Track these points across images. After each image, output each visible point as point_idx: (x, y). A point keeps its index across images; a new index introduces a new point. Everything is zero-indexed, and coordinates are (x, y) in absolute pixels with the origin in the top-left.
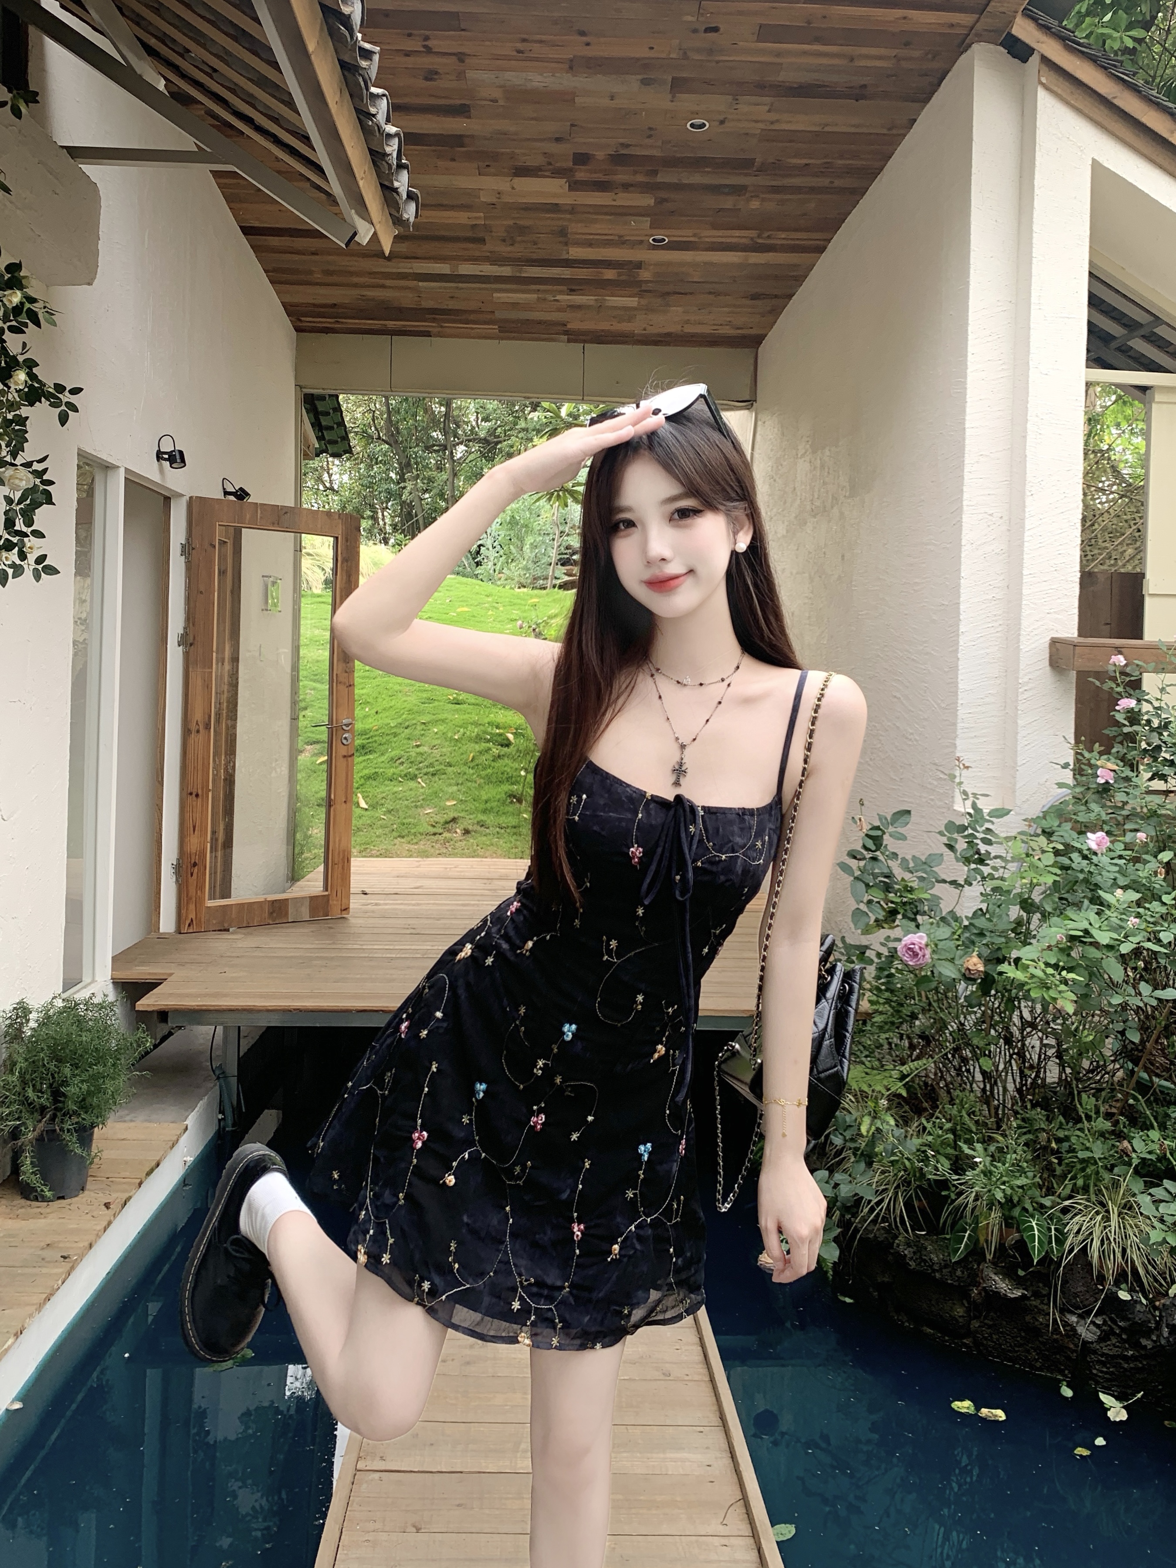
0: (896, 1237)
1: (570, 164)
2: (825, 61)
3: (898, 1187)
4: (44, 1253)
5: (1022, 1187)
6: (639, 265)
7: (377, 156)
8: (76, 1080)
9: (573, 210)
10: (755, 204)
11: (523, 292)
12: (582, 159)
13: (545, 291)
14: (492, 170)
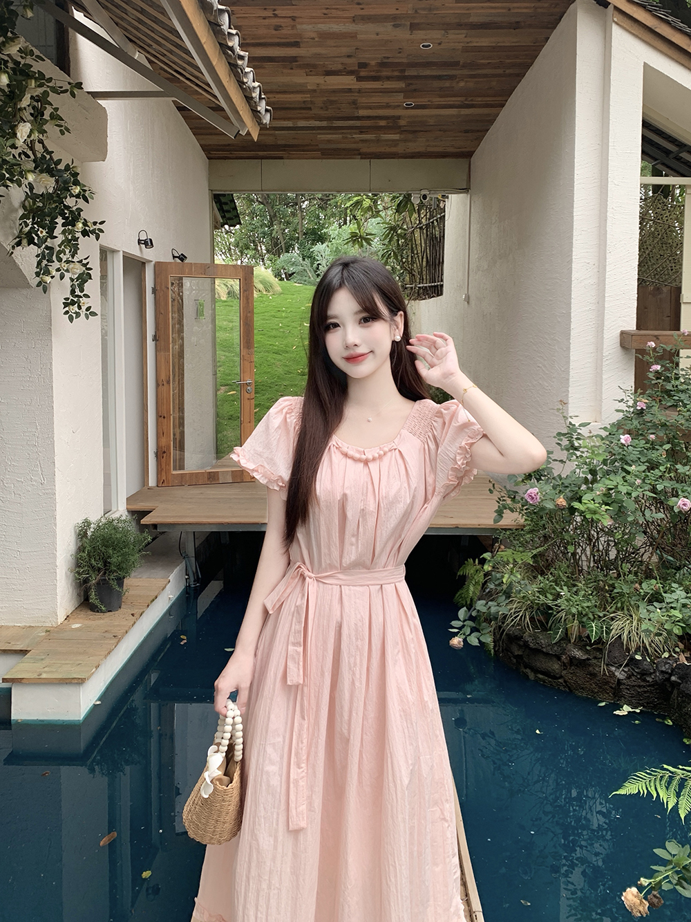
0: (525, 633)
1: (357, 68)
2: (493, 11)
3: (526, 609)
4: (104, 634)
5: (588, 607)
6: (399, 118)
7: (249, 99)
8: (115, 556)
9: (359, 91)
10: (462, 84)
11: (333, 134)
12: (363, 65)
13: (347, 133)
14: (313, 73)
